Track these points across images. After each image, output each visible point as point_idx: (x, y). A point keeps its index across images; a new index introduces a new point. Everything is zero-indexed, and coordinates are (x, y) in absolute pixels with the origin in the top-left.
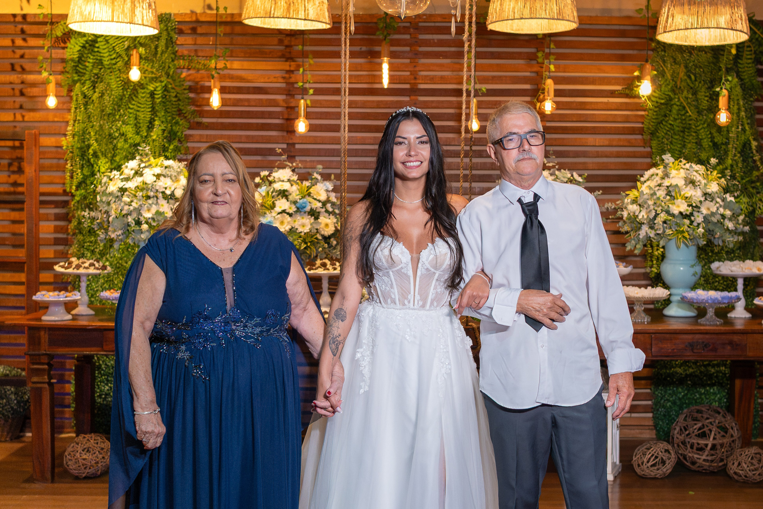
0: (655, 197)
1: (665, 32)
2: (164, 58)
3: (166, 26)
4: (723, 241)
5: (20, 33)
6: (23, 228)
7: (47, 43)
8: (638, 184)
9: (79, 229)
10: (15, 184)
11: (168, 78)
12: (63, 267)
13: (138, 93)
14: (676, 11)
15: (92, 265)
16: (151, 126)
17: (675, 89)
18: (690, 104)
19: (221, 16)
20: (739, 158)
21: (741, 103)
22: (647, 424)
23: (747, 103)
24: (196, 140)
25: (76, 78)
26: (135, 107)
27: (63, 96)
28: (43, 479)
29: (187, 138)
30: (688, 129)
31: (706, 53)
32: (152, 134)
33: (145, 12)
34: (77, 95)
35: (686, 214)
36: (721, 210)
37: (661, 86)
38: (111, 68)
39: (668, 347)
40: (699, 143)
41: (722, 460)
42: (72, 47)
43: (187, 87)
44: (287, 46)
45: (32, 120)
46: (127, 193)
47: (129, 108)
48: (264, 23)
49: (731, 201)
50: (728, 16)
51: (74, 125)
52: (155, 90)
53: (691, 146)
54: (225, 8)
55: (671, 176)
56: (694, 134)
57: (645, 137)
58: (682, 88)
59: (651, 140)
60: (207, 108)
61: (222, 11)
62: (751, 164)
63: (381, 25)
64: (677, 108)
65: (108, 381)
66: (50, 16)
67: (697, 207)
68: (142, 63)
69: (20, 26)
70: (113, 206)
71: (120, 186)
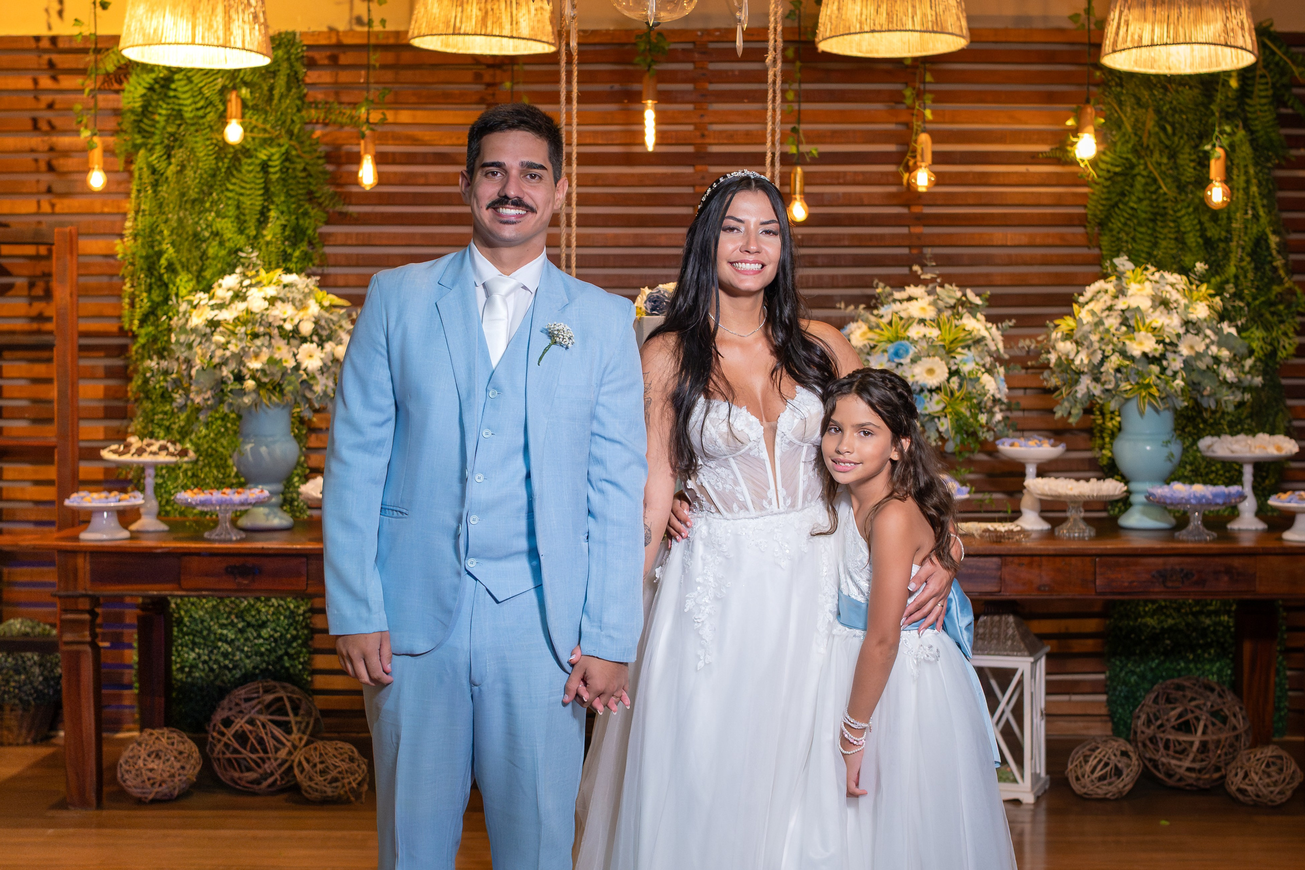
0: (1101, 328)
1: (1114, 51)
2: (284, 106)
3: (288, 52)
4: (1218, 402)
5: (46, 67)
6: (53, 392)
7: (89, 84)
8: (1075, 307)
9: (146, 392)
10: (41, 318)
11: (291, 139)
12: (115, 452)
13: (240, 164)
14: (1133, 15)
15: (163, 448)
16: (263, 219)
17: (1139, 148)
18: (1164, 173)
19: (377, 34)
20: (1249, 263)
21: (1252, 171)
22: (1096, 712)
23: (1261, 171)
24: (339, 242)
25: (139, 141)
26: (237, 189)
27: (117, 172)
28: (83, 803)
29: (324, 239)
30: (1162, 216)
31: (1191, 88)
32: (265, 232)
33: (247, 27)
34: (141, 169)
35: (1154, 357)
36: (1214, 349)
37: (1115, 143)
38: (197, 123)
39: (1123, 577)
40: (1180, 240)
41: (1218, 769)
42: (132, 89)
43: (323, 154)
44: (489, 85)
45: (66, 211)
46: (221, 329)
47: (227, 190)
48: (447, 46)
49: (1230, 334)
50: (1219, 25)
51: (135, 219)
52: (270, 160)
53: (1166, 246)
54: (383, 22)
55: (1130, 292)
56: (1172, 224)
57: (1089, 229)
58: (1151, 147)
59: (1100, 234)
60: (354, 189)
61: (377, 27)
62: (1270, 274)
63: (642, 47)
64: (1143, 181)
65: (194, 643)
66: (93, 38)
67: (1172, 344)
68: (248, 116)
69: (46, 57)
70: (198, 350)
71: (210, 318)
